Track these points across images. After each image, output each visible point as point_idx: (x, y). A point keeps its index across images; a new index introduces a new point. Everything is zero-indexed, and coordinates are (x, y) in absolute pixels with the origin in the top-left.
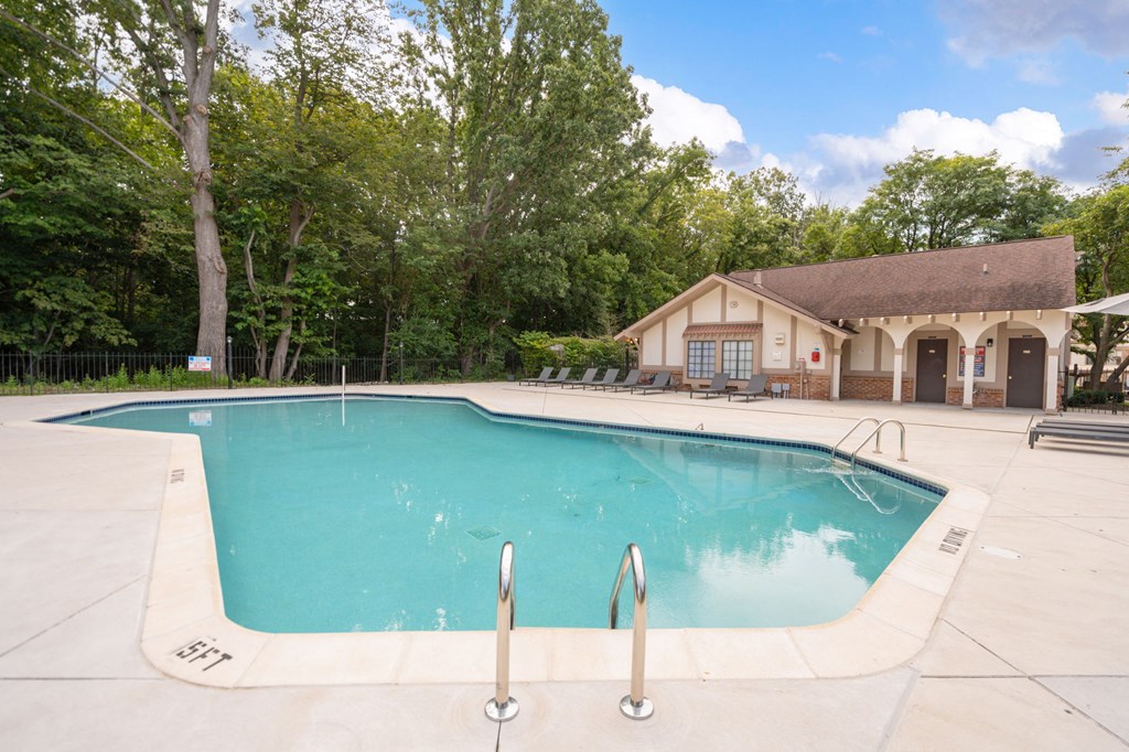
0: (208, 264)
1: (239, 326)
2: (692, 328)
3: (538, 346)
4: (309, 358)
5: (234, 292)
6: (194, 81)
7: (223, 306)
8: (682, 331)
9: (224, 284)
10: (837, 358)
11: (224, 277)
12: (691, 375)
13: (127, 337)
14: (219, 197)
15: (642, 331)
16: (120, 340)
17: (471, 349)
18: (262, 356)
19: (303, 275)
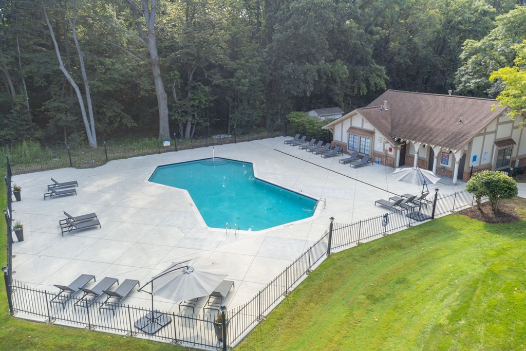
0: (161, 96)
1: (173, 118)
2: (351, 128)
3: (296, 121)
4: (199, 127)
5: (170, 104)
6: (149, 19)
7: (167, 112)
8: (347, 130)
9: (166, 103)
10: (399, 152)
11: (167, 100)
12: (350, 148)
13: (134, 123)
14: (162, 69)
15: (334, 125)
16: (131, 124)
17: (269, 115)
18: (181, 128)
19: (195, 95)
